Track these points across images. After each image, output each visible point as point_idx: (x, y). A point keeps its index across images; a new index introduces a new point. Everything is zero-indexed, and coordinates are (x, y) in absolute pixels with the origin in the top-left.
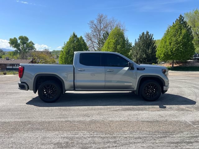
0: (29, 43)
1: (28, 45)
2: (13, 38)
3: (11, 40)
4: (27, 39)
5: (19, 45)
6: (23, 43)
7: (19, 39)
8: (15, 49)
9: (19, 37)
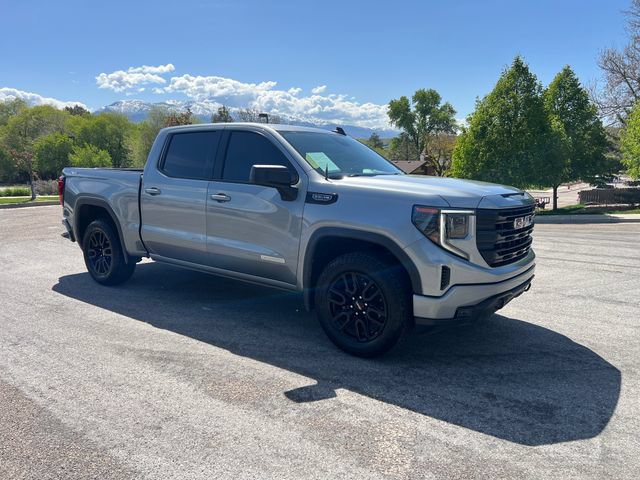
0: (442, 110)
1: (437, 116)
2: (398, 99)
3: (392, 104)
4: (435, 97)
5: (412, 119)
6: (424, 112)
7: (414, 101)
8: (402, 130)
9: (414, 94)
